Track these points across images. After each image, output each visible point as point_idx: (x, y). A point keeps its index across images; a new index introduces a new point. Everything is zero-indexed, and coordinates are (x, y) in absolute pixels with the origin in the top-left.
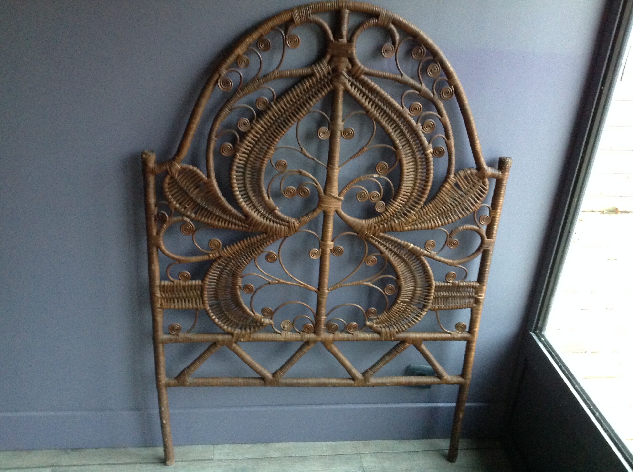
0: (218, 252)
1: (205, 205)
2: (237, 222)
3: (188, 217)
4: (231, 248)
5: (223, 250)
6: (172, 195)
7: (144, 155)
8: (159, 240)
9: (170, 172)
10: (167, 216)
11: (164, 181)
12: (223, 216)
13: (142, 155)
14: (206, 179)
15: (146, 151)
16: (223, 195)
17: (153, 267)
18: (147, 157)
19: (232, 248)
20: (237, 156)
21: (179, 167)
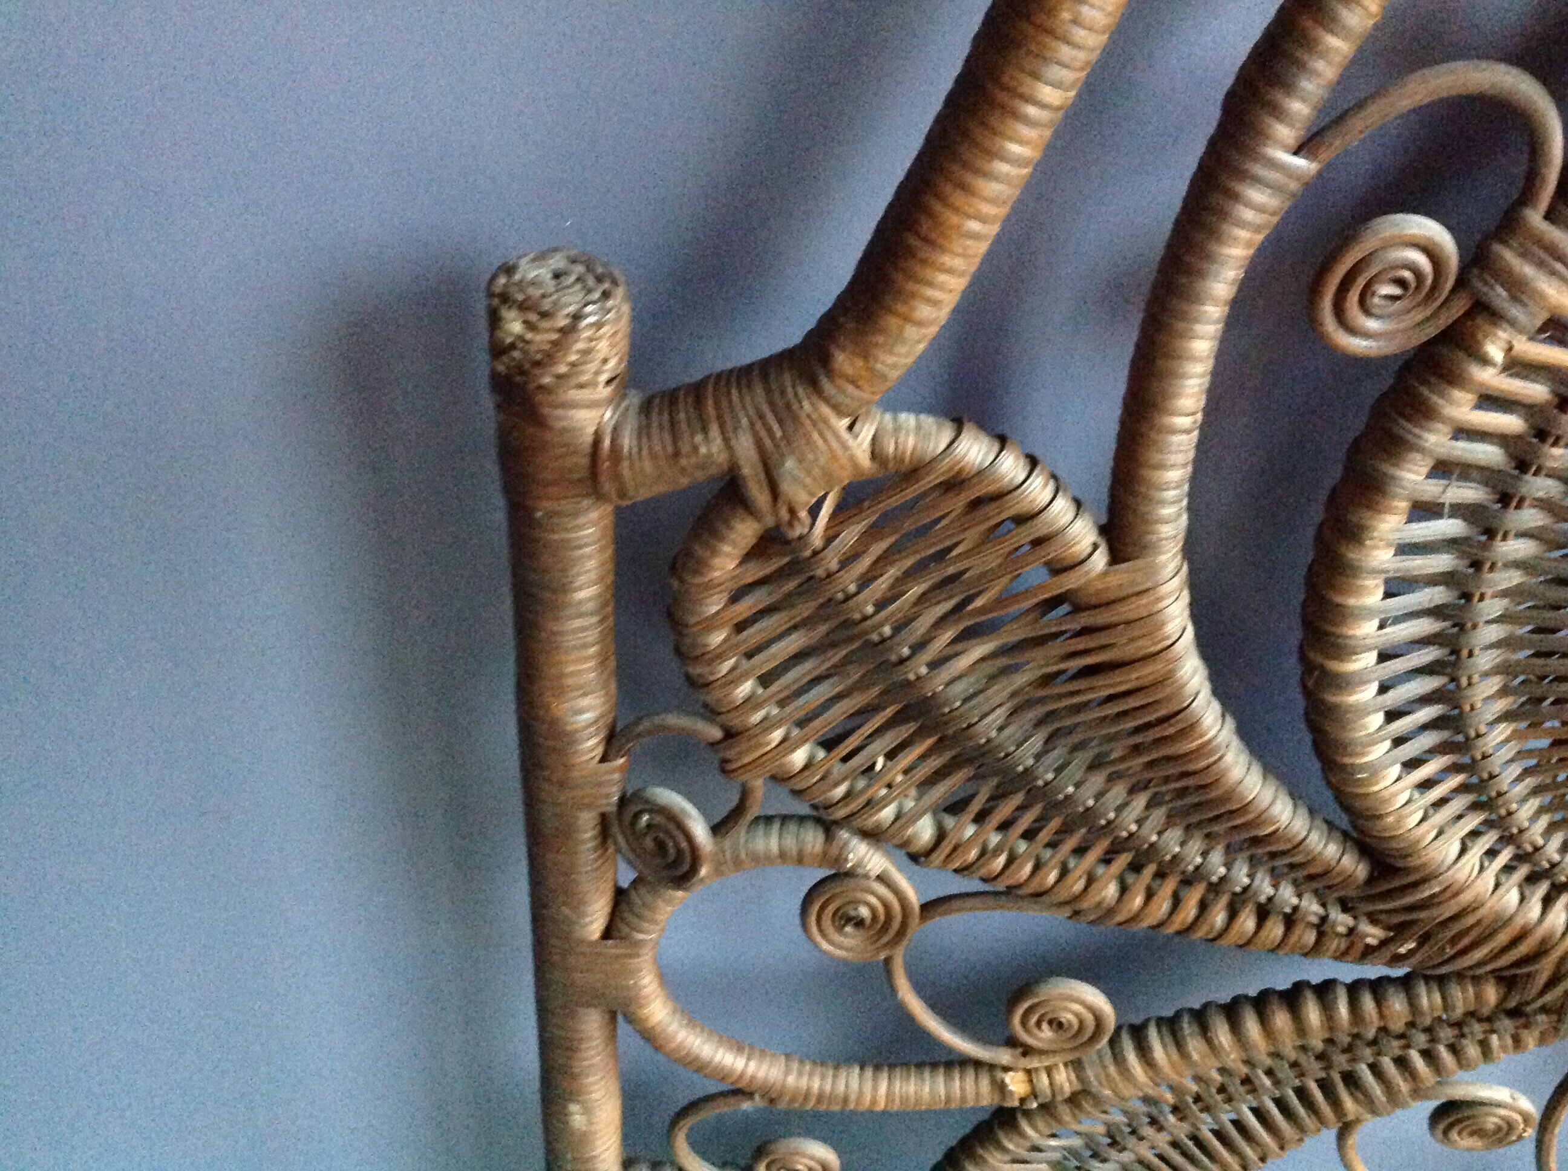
0: (1077, 1065)
1: (1038, 757)
2: (1287, 895)
3: (873, 835)
4: (1180, 1045)
5: (1119, 1059)
6: (765, 680)
7: (514, 325)
8: (633, 973)
9: (760, 496)
10: (699, 830)
11: (700, 566)
12: (1172, 842)
13: (495, 320)
14: (1100, 560)
15: (534, 272)
16: (1218, 692)
17: (577, 1119)
18: (542, 339)
19: (1195, 1056)
20: (1485, 361)
21: (860, 445)
